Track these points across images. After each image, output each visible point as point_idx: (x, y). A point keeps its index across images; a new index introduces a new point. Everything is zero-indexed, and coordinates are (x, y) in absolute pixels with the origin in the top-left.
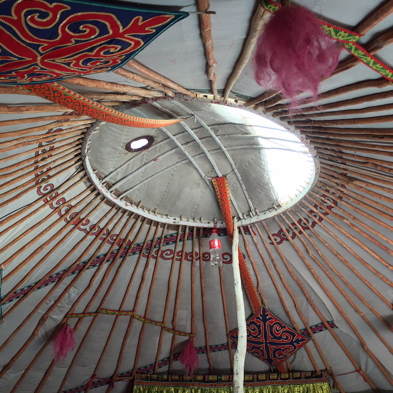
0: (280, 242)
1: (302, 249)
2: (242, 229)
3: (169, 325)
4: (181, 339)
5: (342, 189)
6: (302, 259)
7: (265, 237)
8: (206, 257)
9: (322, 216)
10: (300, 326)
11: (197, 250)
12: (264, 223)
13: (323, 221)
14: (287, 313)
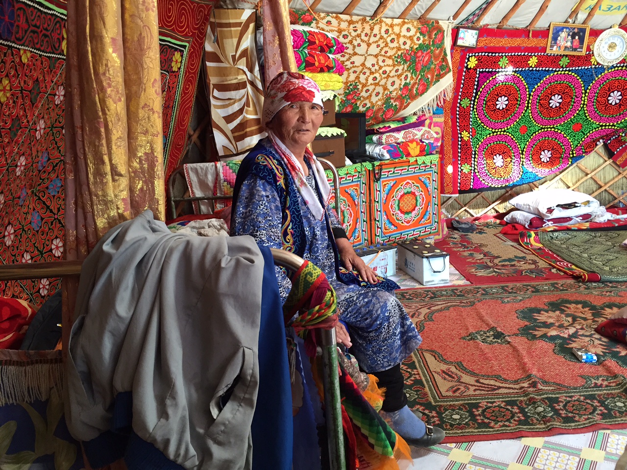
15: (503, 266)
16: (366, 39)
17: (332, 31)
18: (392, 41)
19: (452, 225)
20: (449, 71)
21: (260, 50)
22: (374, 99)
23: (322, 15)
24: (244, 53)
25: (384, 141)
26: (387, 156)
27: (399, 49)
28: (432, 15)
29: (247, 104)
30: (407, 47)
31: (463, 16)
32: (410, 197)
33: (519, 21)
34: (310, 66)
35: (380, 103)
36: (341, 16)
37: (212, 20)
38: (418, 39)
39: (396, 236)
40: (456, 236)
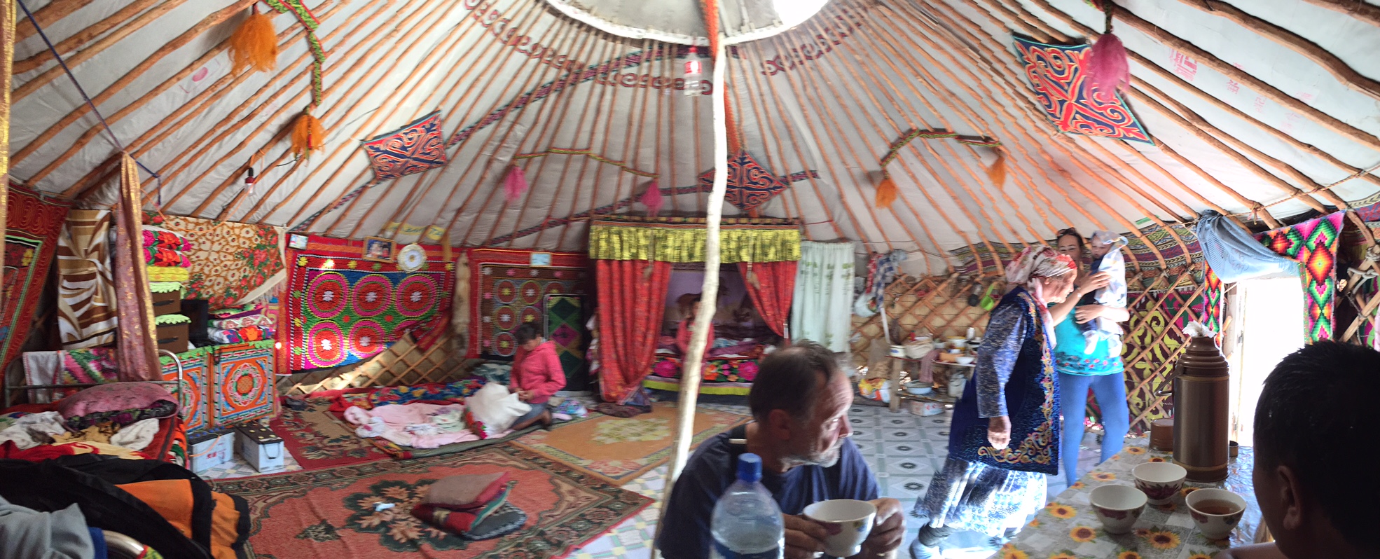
0: (773, 73)
1: (799, 85)
2: (729, 49)
3: (629, 165)
4: (644, 179)
5: (863, 13)
6: (797, 96)
7: (757, 63)
8: (679, 85)
9: (832, 44)
10: (780, 172)
11: (667, 74)
12: (758, 43)
13: (831, 52)
14: (769, 158)
15: (332, 446)
16: (210, 238)
17: (180, 230)
18: (233, 240)
19: (286, 403)
20: (283, 268)
21: (112, 245)
22: (216, 288)
23: (172, 217)
24: (97, 248)
25: (224, 327)
26: (227, 341)
27: (239, 247)
28: (268, 221)
29: (96, 293)
30: (246, 246)
31: (294, 224)
32: (247, 379)
33: (342, 231)
34: (158, 261)
35: (221, 291)
36: (190, 219)
37: (68, 219)
38: (256, 240)
39: (233, 418)
40: (289, 414)
